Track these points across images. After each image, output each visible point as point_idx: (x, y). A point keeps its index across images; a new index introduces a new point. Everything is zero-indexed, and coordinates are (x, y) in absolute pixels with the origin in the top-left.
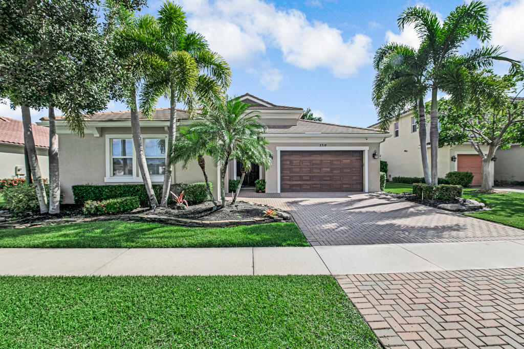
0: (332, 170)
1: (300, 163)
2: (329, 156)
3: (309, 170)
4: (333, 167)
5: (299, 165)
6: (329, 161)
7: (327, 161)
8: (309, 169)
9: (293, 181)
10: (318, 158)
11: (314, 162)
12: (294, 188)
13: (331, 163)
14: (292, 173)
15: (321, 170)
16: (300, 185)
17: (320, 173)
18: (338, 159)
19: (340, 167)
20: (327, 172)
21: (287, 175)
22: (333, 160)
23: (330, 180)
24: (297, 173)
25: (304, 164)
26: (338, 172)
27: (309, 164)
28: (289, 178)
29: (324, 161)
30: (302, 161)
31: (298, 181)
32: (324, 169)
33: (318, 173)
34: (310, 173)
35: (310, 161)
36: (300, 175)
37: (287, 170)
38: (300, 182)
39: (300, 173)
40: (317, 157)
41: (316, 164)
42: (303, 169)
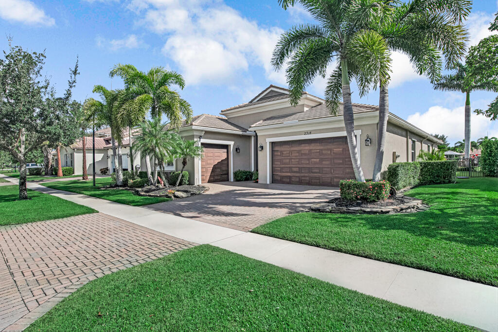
0: (322, 160)
1: (289, 153)
2: (318, 144)
4: (322, 157)
5: (288, 156)
6: (318, 151)
7: (316, 151)
8: (298, 160)
9: (283, 172)
10: (306, 148)
11: (303, 152)
12: (284, 180)
13: (321, 152)
14: (283, 164)
15: (309, 161)
16: (290, 176)
17: (309, 164)
18: (329, 147)
19: (330, 157)
20: (316, 163)
21: (278, 166)
22: (322, 150)
23: (319, 173)
24: (287, 164)
25: (293, 155)
26: (328, 163)
27: (297, 154)
28: (279, 169)
29: (313, 151)
30: (291, 152)
31: (288, 172)
32: (312, 160)
33: (306, 164)
34: (299, 164)
35: (299, 151)
36: (289, 166)
37: (278, 161)
38: (289, 174)
39: (290, 165)
40: (305, 146)
41: (305, 154)
42: (293, 160)
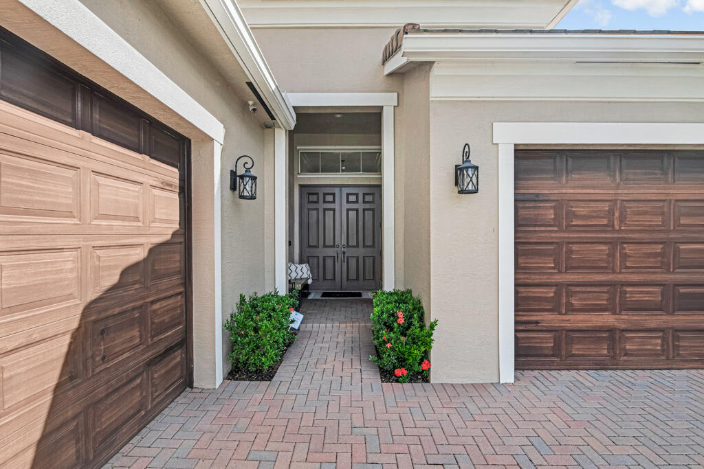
1: (611, 212)
3: (662, 254)
5: (602, 228)
8: (656, 248)
9: (571, 309)
12: (577, 349)
14: (570, 269)
16: (611, 330)
21: (544, 279)
24: (596, 269)
25: (632, 221)
28: (550, 292)
34: (664, 267)
36: (610, 277)
37: (545, 254)
38: (608, 319)
39: (613, 270)
42: (628, 249)
